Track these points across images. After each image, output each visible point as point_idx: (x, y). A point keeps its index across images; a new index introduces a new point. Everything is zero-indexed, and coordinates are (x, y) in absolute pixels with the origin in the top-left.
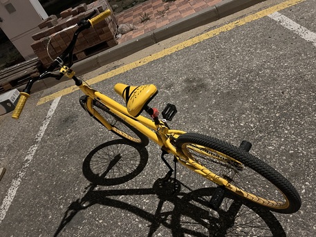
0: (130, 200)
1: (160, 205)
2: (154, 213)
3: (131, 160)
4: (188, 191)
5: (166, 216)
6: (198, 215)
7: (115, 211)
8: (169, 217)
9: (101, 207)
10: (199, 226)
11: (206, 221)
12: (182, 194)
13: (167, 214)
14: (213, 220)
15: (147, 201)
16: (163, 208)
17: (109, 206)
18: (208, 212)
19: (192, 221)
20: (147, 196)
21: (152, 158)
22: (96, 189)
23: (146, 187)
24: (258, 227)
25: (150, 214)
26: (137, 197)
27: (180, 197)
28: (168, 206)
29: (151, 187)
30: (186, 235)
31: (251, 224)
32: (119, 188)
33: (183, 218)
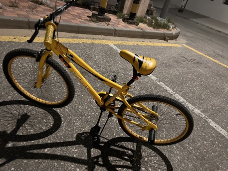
0: (58, 151)
1: (89, 152)
2: (86, 159)
3: (43, 119)
4: (106, 141)
5: (98, 159)
6: (121, 155)
7: (45, 163)
8: (100, 159)
9: (25, 161)
10: (124, 161)
11: (126, 157)
12: (103, 143)
13: (97, 157)
14: (129, 156)
15: (76, 150)
16: (92, 154)
17: (36, 159)
18: (125, 152)
19: (118, 159)
20: (74, 147)
21: (66, 118)
22: (10, 145)
23: (70, 140)
24: (154, 156)
25: (83, 160)
26: (65, 148)
27: (103, 145)
28: (95, 152)
29: (74, 139)
30: (117, 169)
31: (149, 155)
32: (41, 143)
33: (111, 158)
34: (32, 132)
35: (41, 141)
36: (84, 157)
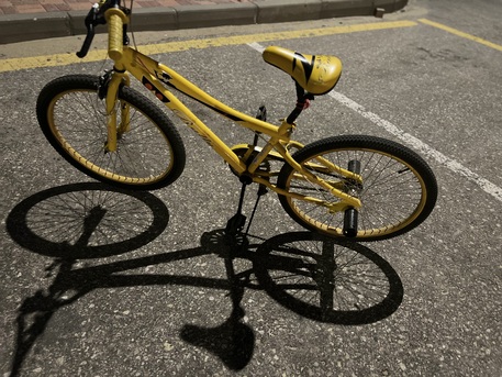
0: (170, 269)
1: (229, 266)
2: (225, 277)
3: (132, 214)
4: (260, 242)
5: (248, 277)
6: (292, 266)
7: (148, 291)
8: (252, 276)
9: (112, 291)
10: (299, 277)
11: (304, 269)
12: (254, 246)
13: (247, 274)
14: (310, 266)
15: (204, 265)
16: (235, 268)
17: (130, 285)
18: (301, 260)
19: (287, 274)
20: (200, 258)
21: (176, 207)
22: (79, 265)
23: (190, 246)
24: (362, 262)
25: (220, 280)
26: (181, 263)
27: (255, 250)
28: (241, 265)
29: (198, 245)
30: (288, 291)
31: (352, 262)
32: (134, 257)
33: (273, 274)
34: (115, 238)
35: (135, 254)
36: (222, 275)
